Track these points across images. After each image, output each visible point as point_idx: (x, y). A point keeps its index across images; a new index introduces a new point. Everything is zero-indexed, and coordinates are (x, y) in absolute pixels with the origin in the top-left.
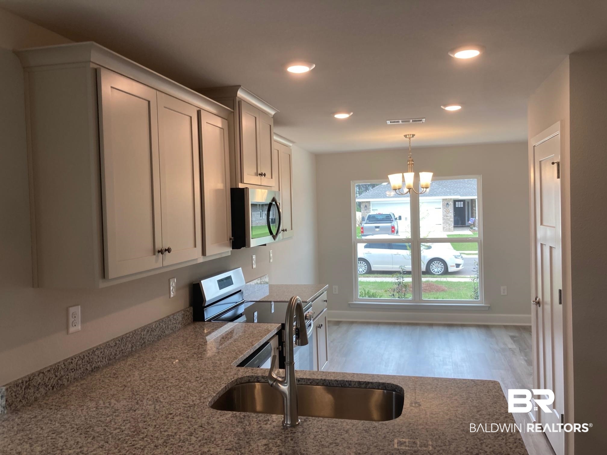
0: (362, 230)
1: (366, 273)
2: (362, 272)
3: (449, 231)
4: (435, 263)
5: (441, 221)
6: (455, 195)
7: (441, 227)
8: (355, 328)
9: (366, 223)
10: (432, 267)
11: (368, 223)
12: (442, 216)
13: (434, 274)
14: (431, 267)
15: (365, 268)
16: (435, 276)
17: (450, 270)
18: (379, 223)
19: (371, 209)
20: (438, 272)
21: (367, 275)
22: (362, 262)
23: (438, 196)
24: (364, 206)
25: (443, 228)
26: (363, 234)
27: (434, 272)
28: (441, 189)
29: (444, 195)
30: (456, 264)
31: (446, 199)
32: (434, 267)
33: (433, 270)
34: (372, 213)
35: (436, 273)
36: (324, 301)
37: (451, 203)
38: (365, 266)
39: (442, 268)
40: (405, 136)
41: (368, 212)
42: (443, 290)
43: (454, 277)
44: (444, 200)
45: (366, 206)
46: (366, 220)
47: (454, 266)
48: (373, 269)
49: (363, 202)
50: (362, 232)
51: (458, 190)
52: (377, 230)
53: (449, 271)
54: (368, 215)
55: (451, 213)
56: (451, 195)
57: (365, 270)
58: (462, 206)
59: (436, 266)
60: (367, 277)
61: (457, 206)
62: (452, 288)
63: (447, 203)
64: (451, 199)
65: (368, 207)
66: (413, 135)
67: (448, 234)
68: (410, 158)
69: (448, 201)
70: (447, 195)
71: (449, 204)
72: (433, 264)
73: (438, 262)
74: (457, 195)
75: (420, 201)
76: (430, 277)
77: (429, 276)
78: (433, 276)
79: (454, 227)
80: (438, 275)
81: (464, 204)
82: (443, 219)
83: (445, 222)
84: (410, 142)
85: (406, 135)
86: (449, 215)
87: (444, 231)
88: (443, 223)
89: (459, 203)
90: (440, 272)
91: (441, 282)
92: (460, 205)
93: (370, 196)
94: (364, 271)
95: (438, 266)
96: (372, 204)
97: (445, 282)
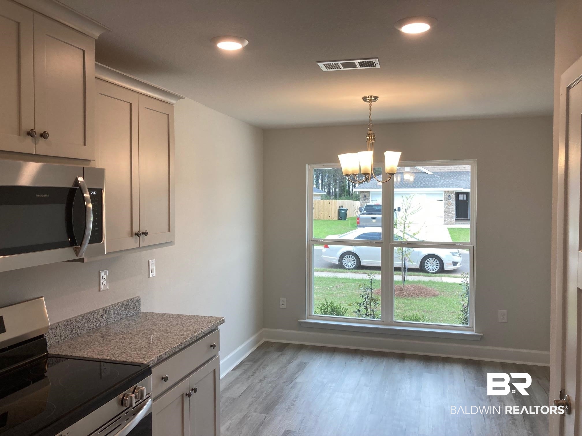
0: (358, 221)
1: (355, 268)
2: (350, 267)
3: (451, 224)
4: (430, 260)
5: (442, 214)
6: (457, 187)
7: (443, 219)
8: (302, 357)
9: (363, 214)
10: (427, 264)
11: (365, 214)
12: (443, 209)
13: (428, 272)
14: (425, 264)
15: (355, 262)
16: (429, 274)
17: (447, 268)
18: (377, 214)
19: (370, 199)
20: (433, 270)
21: (355, 271)
22: (351, 256)
23: (440, 188)
24: (363, 196)
25: (444, 221)
26: (359, 225)
27: (429, 269)
28: (443, 180)
29: (446, 187)
30: (453, 262)
31: (449, 191)
32: (429, 264)
33: (427, 267)
34: (371, 203)
35: (431, 270)
36: (211, 346)
37: (454, 196)
38: (354, 260)
39: (438, 266)
40: (364, 99)
41: (367, 202)
42: (434, 295)
43: (449, 277)
44: (446, 192)
45: (365, 196)
46: (363, 210)
47: (451, 264)
48: (362, 264)
49: (362, 192)
50: (358, 223)
51: (461, 182)
52: (374, 221)
53: (445, 269)
54: (366, 205)
55: (453, 205)
56: (454, 187)
57: (354, 264)
58: (465, 199)
59: (431, 264)
60: (355, 273)
61: (460, 199)
62: (445, 291)
63: (449, 196)
64: (453, 191)
65: (367, 197)
66: (376, 98)
67: (448, 227)
68: (371, 130)
69: (450, 194)
70: (449, 187)
71: (451, 196)
72: (428, 261)
73: (433, 259)
74: (459, 187)
75: (395, 193)
76: (423, 276)
77: (422, 274)
78: (426, 274)
79: (456, 220)
80: (432, 273)
81: (467, 197)
82: (445, 212)
83: (446, 214)
84: (370, 107)
85: (366, 97)
86: (450, 208)
87: (445, 224)
88: (444, 216)
89: (462, 195)
90: (435, 269)
91: (434, 283)
92: (462, 197)
93: (370, 186)
94: (352, 266)
95: (433, 263)
96: (371, 194)
97: (438, 283)
